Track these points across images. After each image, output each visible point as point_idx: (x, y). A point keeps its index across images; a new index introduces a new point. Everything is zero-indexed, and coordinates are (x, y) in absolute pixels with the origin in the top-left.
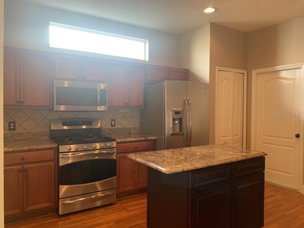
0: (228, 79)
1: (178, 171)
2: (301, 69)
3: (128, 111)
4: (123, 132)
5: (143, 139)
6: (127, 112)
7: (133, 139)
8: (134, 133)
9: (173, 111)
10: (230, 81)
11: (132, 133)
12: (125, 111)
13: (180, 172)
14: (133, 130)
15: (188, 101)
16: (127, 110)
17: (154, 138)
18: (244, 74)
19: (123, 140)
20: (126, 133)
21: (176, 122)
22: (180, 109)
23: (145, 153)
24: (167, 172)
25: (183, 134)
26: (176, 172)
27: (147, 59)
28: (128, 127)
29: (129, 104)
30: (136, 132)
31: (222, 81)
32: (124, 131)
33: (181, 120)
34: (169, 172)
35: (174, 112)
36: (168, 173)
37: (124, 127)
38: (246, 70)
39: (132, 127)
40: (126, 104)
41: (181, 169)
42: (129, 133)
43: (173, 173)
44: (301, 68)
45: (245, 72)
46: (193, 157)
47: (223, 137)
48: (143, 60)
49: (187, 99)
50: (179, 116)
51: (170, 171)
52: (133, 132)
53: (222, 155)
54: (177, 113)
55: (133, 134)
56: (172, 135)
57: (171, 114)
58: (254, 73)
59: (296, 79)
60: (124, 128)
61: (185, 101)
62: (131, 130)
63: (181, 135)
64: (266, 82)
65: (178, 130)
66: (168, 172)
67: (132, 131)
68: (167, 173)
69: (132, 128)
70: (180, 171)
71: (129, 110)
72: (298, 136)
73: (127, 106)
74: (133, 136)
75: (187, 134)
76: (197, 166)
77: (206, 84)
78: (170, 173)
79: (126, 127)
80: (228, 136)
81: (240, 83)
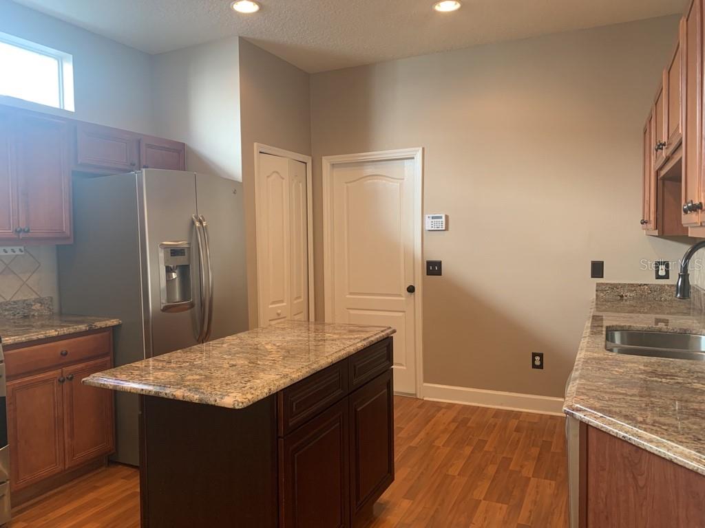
0: (277, 172)
1: (261, 397)
2: (413, 160)
3: (18, 252)
4: (6, 313)
5: (83, 327)
6: (17, 255)
7: (53, 333)
8: (41, 316)
9: (165, 247)
10: (283, 179)
11: (34, 316)
12: (10, 253)
13: (264, 399)
14: (38, 306)
15: (201, 222)
16: (15, 248)
17: (114, 322)
18: (306, 163)
19: (23, 339)
20: (15, 315)
21: (174, 275)
22: (183, 244)
23: (133, 365)
24: (238, 405)
25: (192, 305)
26: (256, 400)
27: (70, 106)
28: (20, 297)
29: (28, 231)
30: (46, 312)
31: (268, 177)
32: (8, 310)
33: (184, 271)
34: (243, 403)
35: (169, 250)
36: (240, 406)
37: (8, 300)
38: (311, 155)
39: (34, 296)
40: (17, 232)
41: (266, 390)
42: (25, 317)
43: (251, 403)
44: (413, 158)
45: (308, 159)
46: (265, 356)
47: (274, 303)
48: (57, 109)
49: (196, 217)
50: (181, 260)
51: (245, 400)
52: (39, 310)
53: (321, 343)
54: (175, 252)
55: (37, 318)
56: (166, 309)
57: (162, 254)
58: (326, 162)
59: (405, 180)
60: (7, 303)
61: (193, 223)
62: (32, 305)
63: (187, 309)
64: (350, 182)
65: (177, 296)
66: (241, 404)
67: (34, 310)
68: (237, 408)
69: (34, 301)
70: (265, 396)
71: (22, 248)
72: (411, 289)
73: (21, 237)
74: (39, 323)
75: (202, 304)
76: (294, 376)
77: (234, 182)
78: (245, 405)
79: (14, 299)
80: (282, 301)
81: (301, 185)
